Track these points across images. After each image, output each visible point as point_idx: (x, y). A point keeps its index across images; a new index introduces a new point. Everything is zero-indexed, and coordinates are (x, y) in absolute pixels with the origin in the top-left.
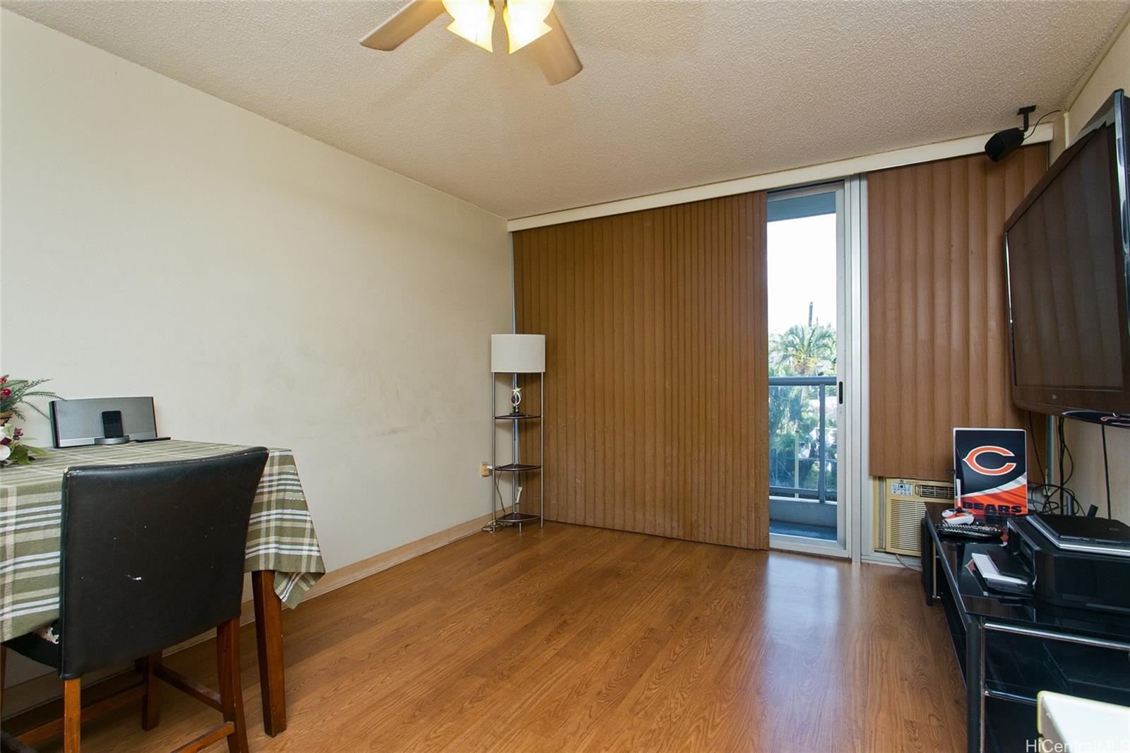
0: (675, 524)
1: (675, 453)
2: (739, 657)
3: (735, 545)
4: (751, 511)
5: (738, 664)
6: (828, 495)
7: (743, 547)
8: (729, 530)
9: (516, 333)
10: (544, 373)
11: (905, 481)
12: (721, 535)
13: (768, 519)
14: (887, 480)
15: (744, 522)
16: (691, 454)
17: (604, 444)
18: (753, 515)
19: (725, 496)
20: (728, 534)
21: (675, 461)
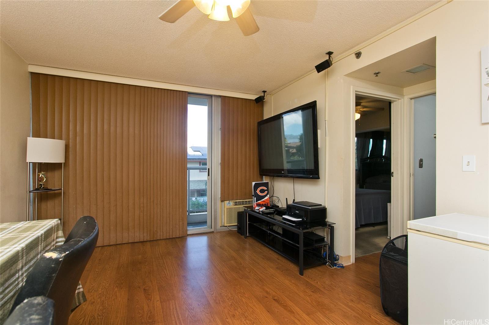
0: (145, 234)
1: (145, 201)
2: (223, 272)
3: (174, 237)
4: (180, 221)
5: (225, 274)
6: (191, 211)
7: (177, 237)
8: (171, 231)
9: (32, 137)
10: (64, 163)
11: (230, 201)
12: (168, 234)
13: (187, 224)
14: (225, 201)
15: (177, 226)
16: (153, 201)
17: (103, 201)
18: (181, 223)
19: (169, 217)
20: (171, 233)
21: (145, 205)
